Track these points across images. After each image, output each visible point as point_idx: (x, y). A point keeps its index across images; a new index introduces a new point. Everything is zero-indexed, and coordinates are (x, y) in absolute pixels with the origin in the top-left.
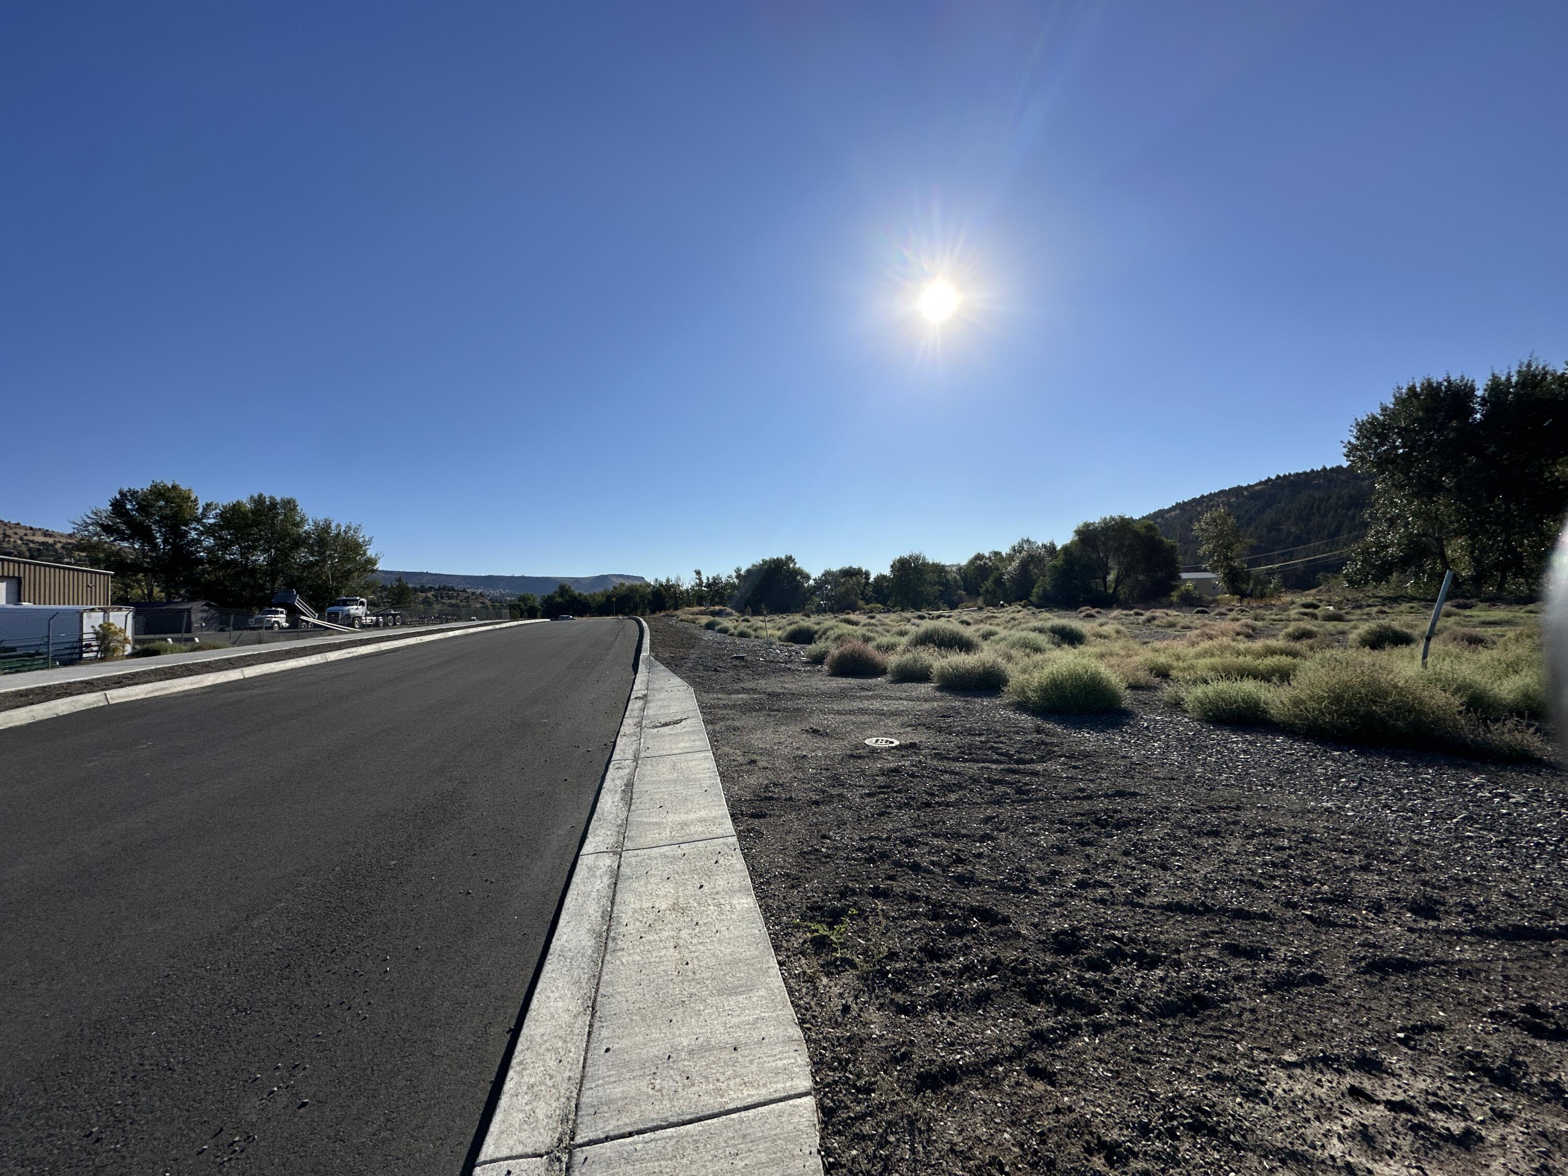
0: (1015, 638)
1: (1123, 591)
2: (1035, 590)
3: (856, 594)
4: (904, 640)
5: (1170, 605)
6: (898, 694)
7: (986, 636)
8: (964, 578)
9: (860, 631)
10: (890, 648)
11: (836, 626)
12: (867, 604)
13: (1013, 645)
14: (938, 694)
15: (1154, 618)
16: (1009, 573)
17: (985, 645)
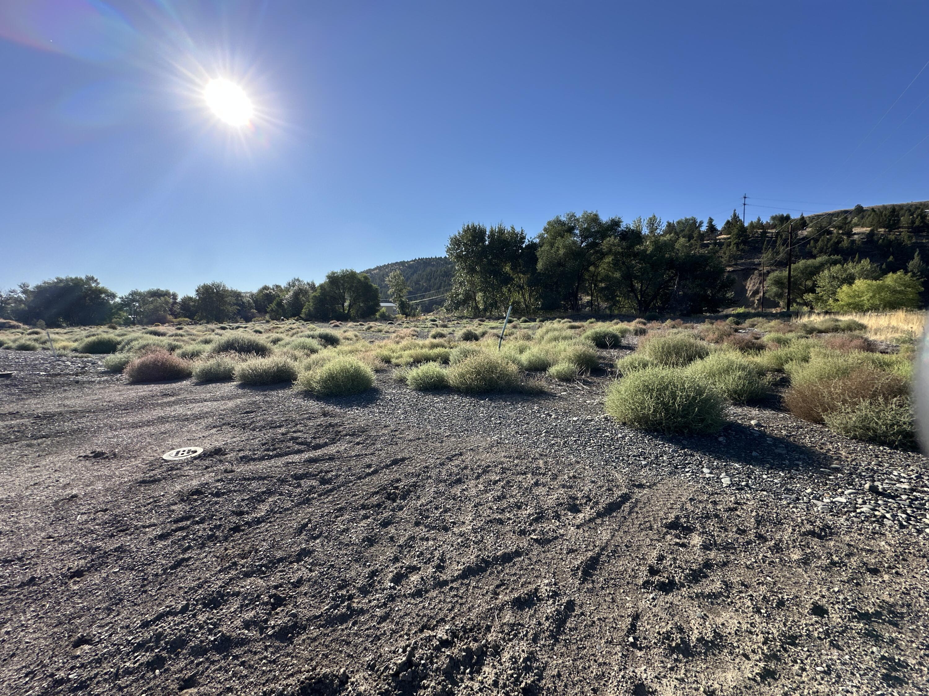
0: (296, 343)
1: (353, 312)
2: (303, 310)
3: (165, 311)
4: (208, 348)
5: (376, 320)
6: (203, 396)
7: (275, 341)
8: (255, 302)
9: (165, 340)
10: (194, 355)
11: (141, 338)
12: (176, 318)
13: (296, 348)
14: (240, 391)
15: (371, 327)
16: (286, 299)
17: (276, 349)
